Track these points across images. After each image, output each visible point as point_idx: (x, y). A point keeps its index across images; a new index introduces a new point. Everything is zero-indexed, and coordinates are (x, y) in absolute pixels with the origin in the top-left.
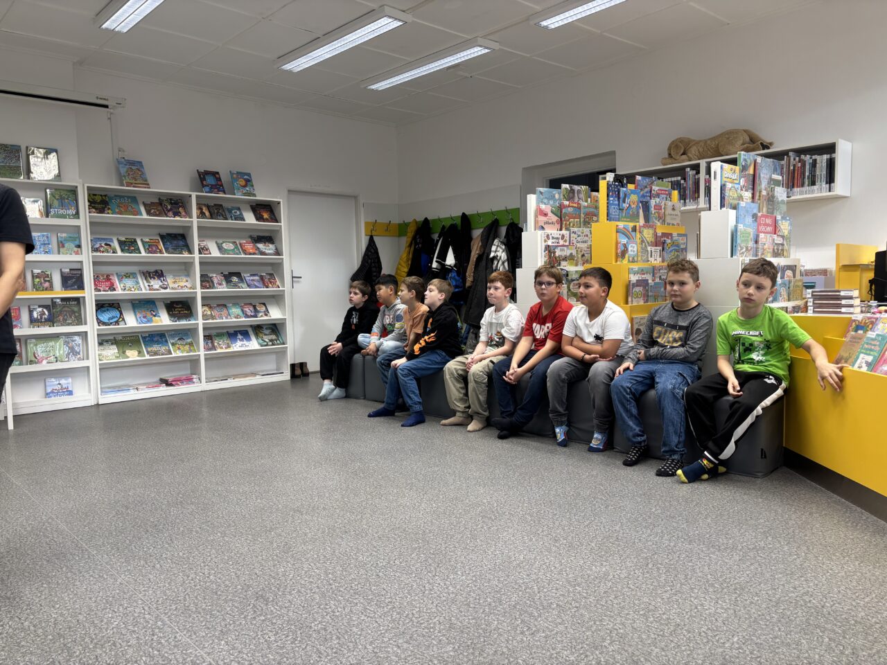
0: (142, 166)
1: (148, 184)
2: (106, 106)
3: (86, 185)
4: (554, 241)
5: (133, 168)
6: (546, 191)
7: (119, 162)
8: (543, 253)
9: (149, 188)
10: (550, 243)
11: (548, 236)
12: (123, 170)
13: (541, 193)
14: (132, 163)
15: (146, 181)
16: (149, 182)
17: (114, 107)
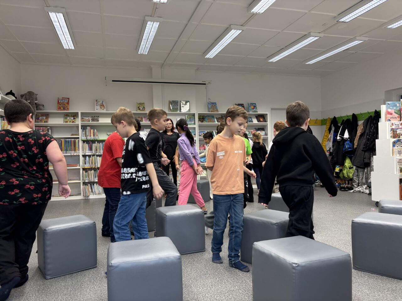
0: (216, 104)
1: (218, 111)
2: (205, 84)
3: (198, 113)
4: (396, 126)
5: (213, 105)
6: (391, 103)
7: (209, 104)
8: (390, 132)
9: (218, 112)
10: (394, 127)
11: (392, 124)
12: (210, 106)
13: (389, 104)
14: (213, 103)
15: (217, 109)
16: (218, 110)
17: (208, 84)
